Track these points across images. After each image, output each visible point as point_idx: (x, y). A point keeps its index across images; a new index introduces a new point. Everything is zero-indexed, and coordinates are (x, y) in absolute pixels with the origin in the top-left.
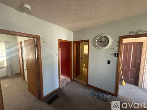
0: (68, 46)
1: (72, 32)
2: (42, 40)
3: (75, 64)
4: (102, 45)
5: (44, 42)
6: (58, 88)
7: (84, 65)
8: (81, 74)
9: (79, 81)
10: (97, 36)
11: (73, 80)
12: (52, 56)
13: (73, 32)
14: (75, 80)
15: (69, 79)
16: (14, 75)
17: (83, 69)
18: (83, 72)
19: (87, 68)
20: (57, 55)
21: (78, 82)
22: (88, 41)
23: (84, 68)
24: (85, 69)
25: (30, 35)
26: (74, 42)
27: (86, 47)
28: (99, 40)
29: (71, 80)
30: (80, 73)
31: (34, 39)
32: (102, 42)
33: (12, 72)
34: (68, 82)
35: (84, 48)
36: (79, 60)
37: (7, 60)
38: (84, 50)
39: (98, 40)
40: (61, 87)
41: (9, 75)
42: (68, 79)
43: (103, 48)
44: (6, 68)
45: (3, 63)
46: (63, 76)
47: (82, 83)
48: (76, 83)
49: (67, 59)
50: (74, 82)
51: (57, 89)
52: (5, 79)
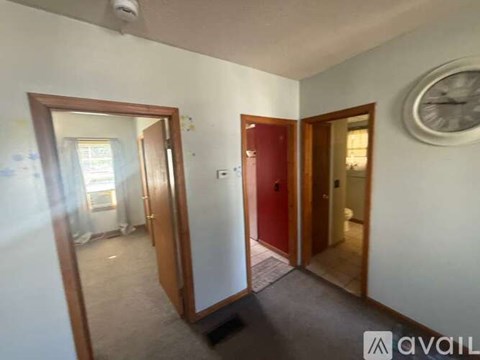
0: (281, 138)
1: (298, 83)
2: (184, 124)
3: (309, 209)
4: (454, 122)
5: (192, 127)
6: (243, 291)
7: (349, 213)
8: (335, 246)
9: (327, 277)
10: (423, 76)
11: (301, 268)
12: (221, 177)
13: (302, 82)
14: (308, 267)
15: (286, 261)
16: (134, 229)
17: (342, 227)
18: (343, 241)
19: (361, 226)
20: (240, 174)
21: (319, 279)
22: (369, 109)
23: (346, 223)
24: (351, 231)
25: (148, 107)
26: (305, 121)
27: (357, 141)
28: (436, 98)
29: (291, 268)
30: (330, 242)
31: (163, 121)
32: (453, 102)
33: (129, 222)
34: (283, 272)
35: (349, 145)
36: (328, 194)
37: (117, 190)
38: (349, 152)
39: (430, 98)
40: (256, 290)
41: (123, 230)
42: (283, 263)
43: (463, 133)
44: (114, 211)
45: (110, 196)
46: (265, 246)
47: (341, 285)
48: (310, 281)
49: (277, 190)
50: (303, 277)
51: (239, 294)
52: (115, 239)
